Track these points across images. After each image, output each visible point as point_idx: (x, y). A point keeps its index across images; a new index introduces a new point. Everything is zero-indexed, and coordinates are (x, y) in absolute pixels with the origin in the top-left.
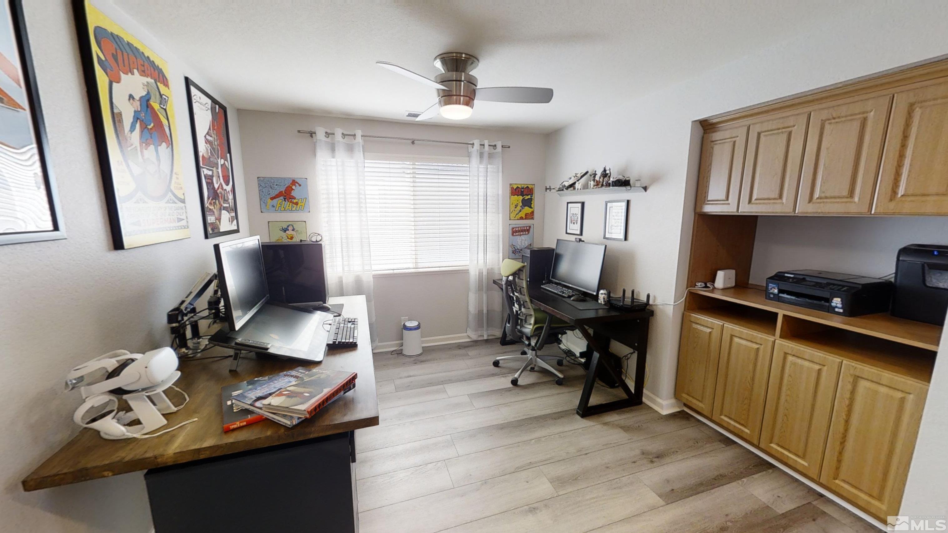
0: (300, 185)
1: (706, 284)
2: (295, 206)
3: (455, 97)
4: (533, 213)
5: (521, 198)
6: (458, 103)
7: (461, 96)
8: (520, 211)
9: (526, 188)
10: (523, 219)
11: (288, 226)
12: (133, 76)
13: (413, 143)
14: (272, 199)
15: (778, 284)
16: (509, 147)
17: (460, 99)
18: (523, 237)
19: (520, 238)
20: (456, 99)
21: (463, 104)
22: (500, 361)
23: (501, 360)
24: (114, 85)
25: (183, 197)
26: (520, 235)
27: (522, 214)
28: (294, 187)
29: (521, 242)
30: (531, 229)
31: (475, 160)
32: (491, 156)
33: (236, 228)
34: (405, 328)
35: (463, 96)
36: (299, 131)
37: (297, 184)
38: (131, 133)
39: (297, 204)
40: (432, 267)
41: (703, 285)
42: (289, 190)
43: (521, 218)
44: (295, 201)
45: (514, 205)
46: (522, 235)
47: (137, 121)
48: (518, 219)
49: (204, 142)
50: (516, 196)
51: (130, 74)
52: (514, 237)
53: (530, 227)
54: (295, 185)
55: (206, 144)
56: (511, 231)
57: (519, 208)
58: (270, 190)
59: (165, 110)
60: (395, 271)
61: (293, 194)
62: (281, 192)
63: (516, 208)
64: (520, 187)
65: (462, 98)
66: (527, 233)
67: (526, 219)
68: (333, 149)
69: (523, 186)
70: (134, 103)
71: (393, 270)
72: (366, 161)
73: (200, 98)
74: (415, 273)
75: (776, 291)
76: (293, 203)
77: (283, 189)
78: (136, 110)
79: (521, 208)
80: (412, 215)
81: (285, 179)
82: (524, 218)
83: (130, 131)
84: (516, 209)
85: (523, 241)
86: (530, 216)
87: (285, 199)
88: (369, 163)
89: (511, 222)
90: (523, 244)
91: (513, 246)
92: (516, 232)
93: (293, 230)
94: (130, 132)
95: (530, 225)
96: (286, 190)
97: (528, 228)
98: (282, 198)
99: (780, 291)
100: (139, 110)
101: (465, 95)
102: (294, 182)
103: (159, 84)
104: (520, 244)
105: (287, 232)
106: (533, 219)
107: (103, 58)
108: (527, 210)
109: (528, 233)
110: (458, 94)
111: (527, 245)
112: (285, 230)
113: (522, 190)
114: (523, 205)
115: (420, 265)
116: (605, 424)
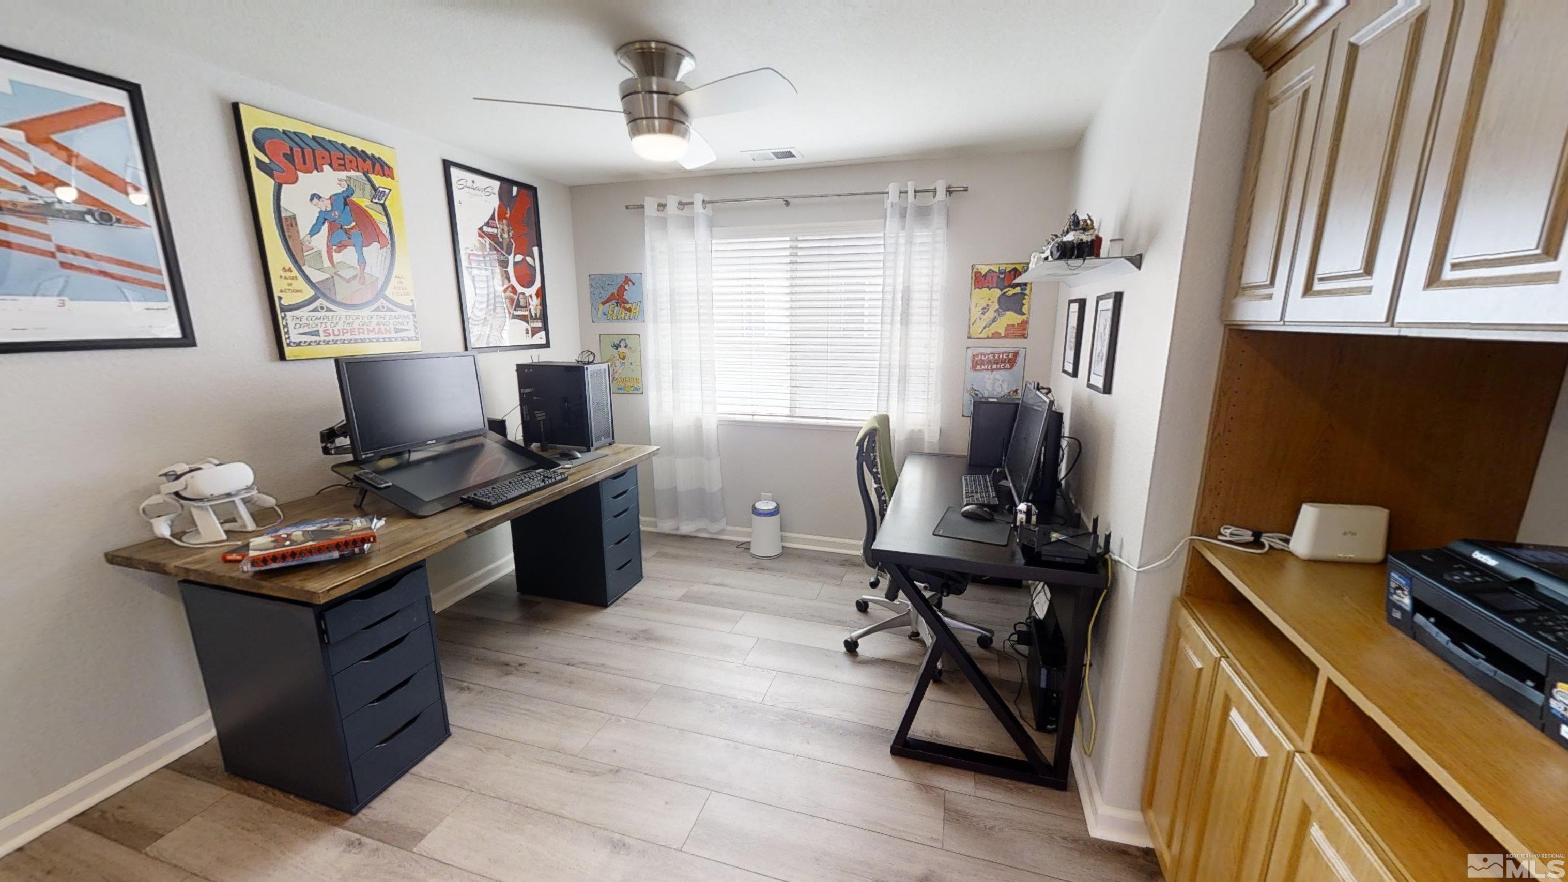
0: (633, 284)
1: (1257, 535)
2: (628, 313)
3: (645, 122)
4: (1024, 324)
5: (997, 292)
6: (651, 130)
7: (655, 118)
8: (994, 320)
9: (1010, 272)
10: (1002, 338)
11: (620, 342)
12: (321, 173)
13: (787, 203)
14: (604, 303)
15: (1411, 580)
16: (966, 189)
17: (654, 124)
18: (998, 375)
19: (992, 376)
20: (647, 125)
21: (661, 132)
22: (870, 604)
23: (872, 601)
24: (285, 187)
25: (410, 304)
26: (992, 370)
27: (1000, 326)
28: (627, 287)
29: (994, 384)
30: (1020, 360)
31: (892, 224)
32: (923, 213)
33: (544, 342)
34: (756, 512)
35: (659, 118)
36: (627, 207)
37: (630, 283)
38: (311, 236)
39: (630, 310)
40: (813, 418)
41: (1248, 536)
42: (622, 290)
43: (996, 335)
44: (628, 306)
45: (979, 309)
46: (997, 369)
47: (324, 223)
48: (988, 338)
49: (477, 235)
50: (986, 290)
51: (315, 172)
52: (976, 374)
53: (1016, 354)
54: (628, 284)
55: (480, 239)
56: (969, 361)
57: (991, 314)
58: (602, 291)
59: (383, 205)
60: (757, 418)
61: (626, 296)
62: (613, 294)
63: (983, 313)
64: (997, 270)
65: (657, 122)
66: (1008, 366)
67: (1006, 336)
68: (690, 224)
69: (1002, 267)
70: (320, 203)
71: (753, 415)
72: (714, 241)
73: (473, 182)
74: (787, 424)
75: (1406, 601)
76: (626, 309)
77: (614, 290)
78: (324, 210)
79: (996, 314)
80: (787, 327)
81: (617, 276)
82: (1003, 335)
83: (310, 234)
84: (984, 317)
85: (998, 384)
86: (1021, 331)
87: (617, 303)
88: (719, 245)
89: (971, 342)
90: (999, 390)
91: (974, 393)
92: (982, 362)
93: (626, 347)
94: (309, 236)
95: (1016, 350)
96: (618, 291)
97: (1011, 356)
98: (614, 302)
99: (1419, 606)
100: (329, 209)
101: (663, 115)
102: (627, 280)
103: (372, 176)
104: (990, 389)
105: (619, 349)
106: (1024, 336)
107: (266, 160)
108: (1012, 318)
109: (1012, 367)
110: (649, 115)
111: (1006, 391)
112: (617, 347)
113: (1002, 276)
114: (1000, 307)
115: (798, 412)
116: (926, 788)
